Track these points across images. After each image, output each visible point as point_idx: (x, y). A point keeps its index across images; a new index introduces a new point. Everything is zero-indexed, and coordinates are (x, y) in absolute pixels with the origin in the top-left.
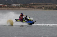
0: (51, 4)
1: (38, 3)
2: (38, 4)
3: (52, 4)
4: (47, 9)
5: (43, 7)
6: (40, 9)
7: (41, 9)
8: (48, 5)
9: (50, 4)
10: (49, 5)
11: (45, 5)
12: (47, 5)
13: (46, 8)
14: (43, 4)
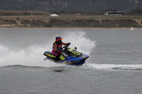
0: (38, 12)
1: (5, 9)
2: (6, 12)
3: (41, 12)
4: (29, 25)
5: (18, 19)
6: (9, 25)
7: (13, 25)
8: (30, 14)
9: (35, 12)
10: (34, 14)
11: (23, 14)
12: (27, 14)
13: (25, 23)
14: (18, 12)
